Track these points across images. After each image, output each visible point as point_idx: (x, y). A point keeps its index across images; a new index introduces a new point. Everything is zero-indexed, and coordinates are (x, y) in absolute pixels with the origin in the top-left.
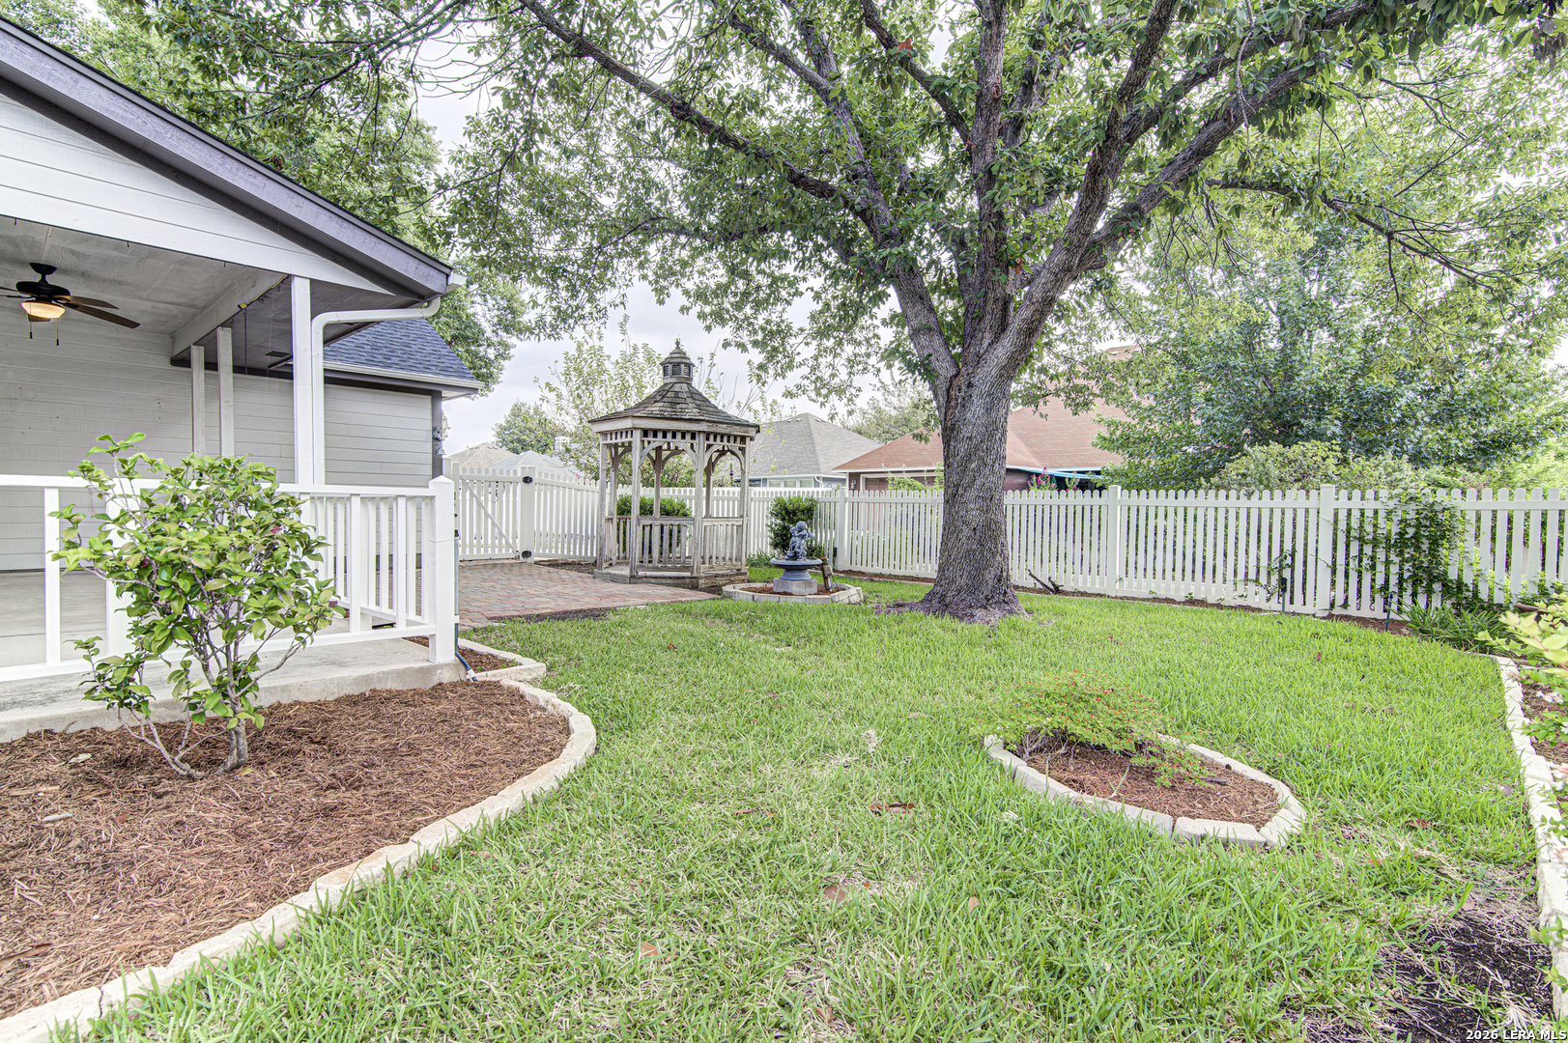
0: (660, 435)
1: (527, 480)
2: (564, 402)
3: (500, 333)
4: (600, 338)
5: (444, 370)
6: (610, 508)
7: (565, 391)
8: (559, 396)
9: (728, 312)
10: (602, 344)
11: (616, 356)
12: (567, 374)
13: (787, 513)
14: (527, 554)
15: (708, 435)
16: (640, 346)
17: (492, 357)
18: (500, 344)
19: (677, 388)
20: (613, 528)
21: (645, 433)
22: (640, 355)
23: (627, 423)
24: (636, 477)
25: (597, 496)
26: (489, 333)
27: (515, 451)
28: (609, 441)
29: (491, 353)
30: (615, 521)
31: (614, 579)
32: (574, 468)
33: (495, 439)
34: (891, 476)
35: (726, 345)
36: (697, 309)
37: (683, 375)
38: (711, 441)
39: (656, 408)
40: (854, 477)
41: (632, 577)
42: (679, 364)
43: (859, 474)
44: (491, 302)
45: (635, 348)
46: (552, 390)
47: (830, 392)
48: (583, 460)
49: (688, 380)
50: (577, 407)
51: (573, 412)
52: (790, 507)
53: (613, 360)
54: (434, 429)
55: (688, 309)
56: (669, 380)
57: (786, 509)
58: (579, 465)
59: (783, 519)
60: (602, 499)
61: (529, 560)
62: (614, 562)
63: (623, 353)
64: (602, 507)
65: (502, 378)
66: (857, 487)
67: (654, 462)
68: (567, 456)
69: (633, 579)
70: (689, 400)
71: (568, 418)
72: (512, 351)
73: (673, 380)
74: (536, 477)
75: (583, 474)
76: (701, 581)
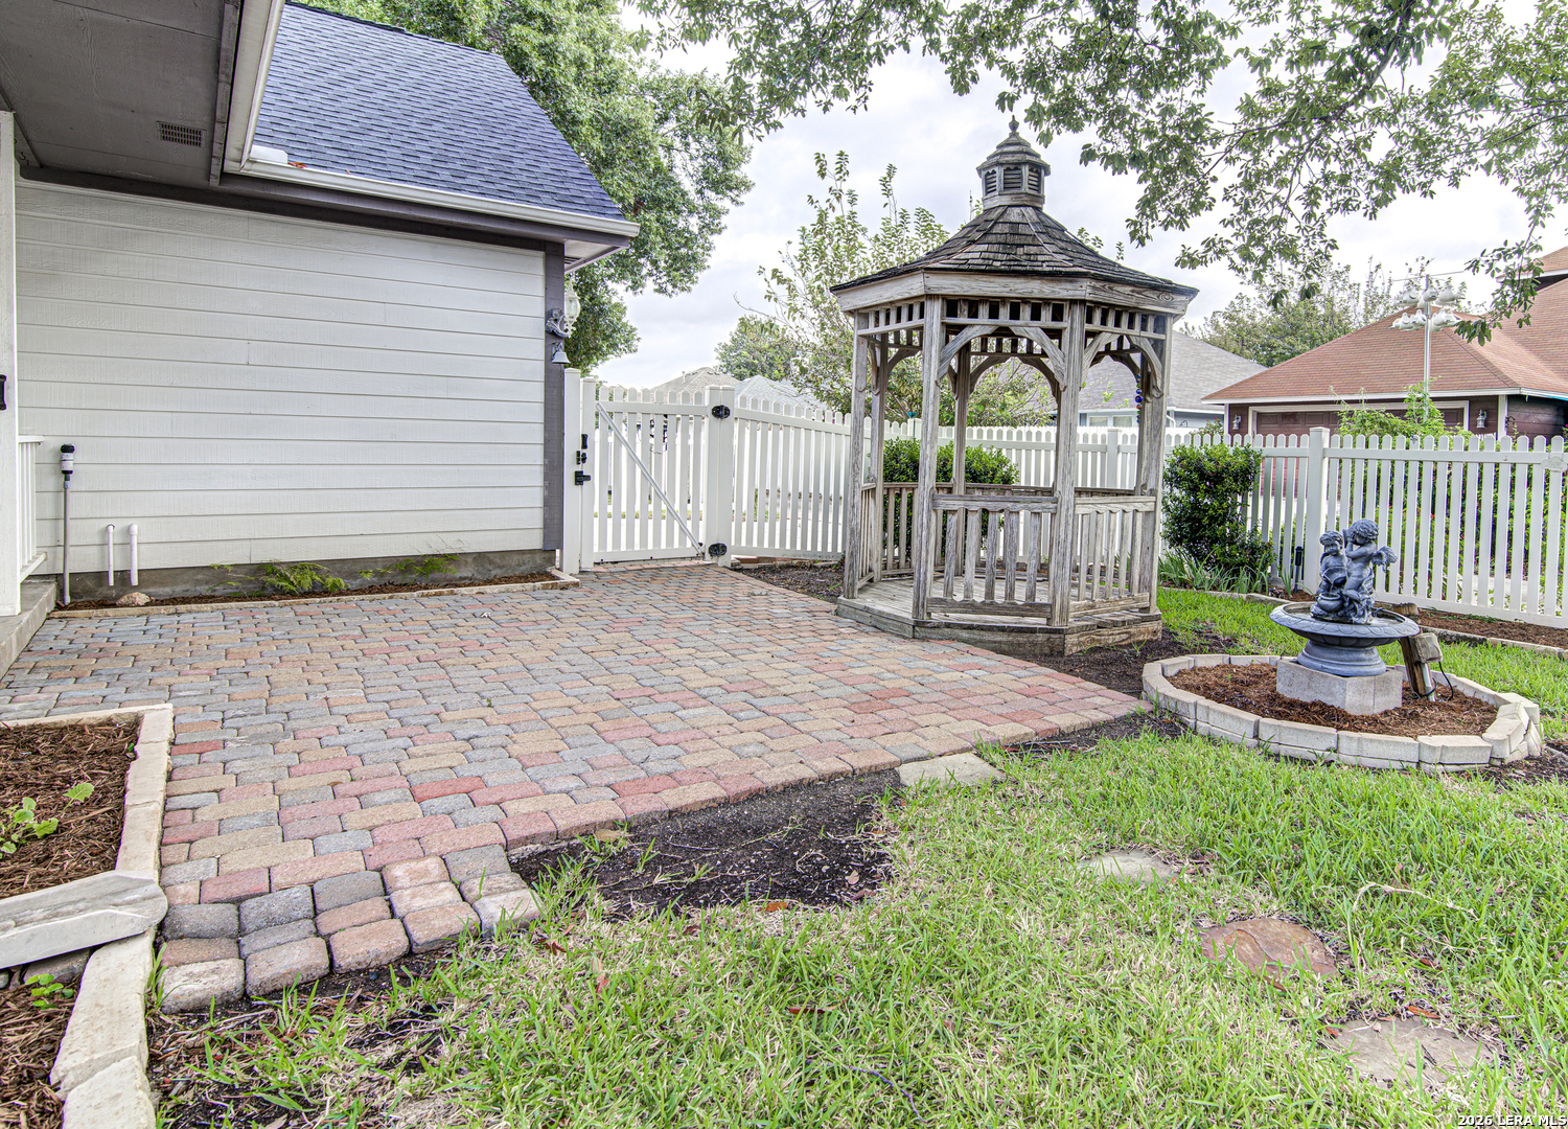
0: (984, 311)
1: (720, 412)
2: (799, 301)
3: (708, 193)
4: (852, 202)
5: (567, 202)
6: (872, 463)
7: (799, 284)
8: (791, 289)
9: (1082, 105)
10: (855, 208)
11: (875, 229)
12: (803, 259)
13: (1203, 476)
14: (718, 549)
15: (1089, 308)
16: (911, 212)
17: (695, 230)
18: (706, 209)
19: (1014, 215)
20: (875, 510)
21: (952, 305)
22: (911, 226)
23: (914, 286)
24: (931, 407)
25: (845, 444)
26: (693, 196)
27: (741, 377)
28: (872, 330)
29: (694, 223)
30: (880, 493)
31: (880, 624)
32: (812, 398)
33: (718, 363)
34: (1348, 408)
35: (1088, 155)
36: (1027, 100)
37: (1025, 188)
38: (1096, 325)
39: (974, 254)
40: (1238, 411)
41: (918, 624)
42: (1017, 166)
43: (1245, 407)
44: (694, 146)
45: (904, 215)
46: (781, 281)
47: (1268, 254)
48: (825, 386)
49: (1035, 200)
50: (816, 306)
51: (811, 313)
52: (1209, 466)
53: (871, 234)
54: (549, 315)
55: (1012, 99)
56: (998, 200)
57: (1200, 470)
58: (819, 393)
59: (1193, 490)
60: (856, 449)
61: (722, 561)
62: (876, 574)
63: (887, 221)
64: (854, 466)
65: (710, 261)
66: (1242, 429)
67: (955, 377)
68: (802, 380)
69: (920, 629)
70: (1041, 239)
71: (804, 324)
72: (724, 220)
73: (1006, 200)
74: (735, 407)
75: (824, 405)
76: (1071, 639)
